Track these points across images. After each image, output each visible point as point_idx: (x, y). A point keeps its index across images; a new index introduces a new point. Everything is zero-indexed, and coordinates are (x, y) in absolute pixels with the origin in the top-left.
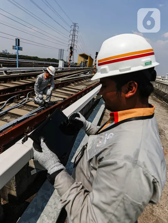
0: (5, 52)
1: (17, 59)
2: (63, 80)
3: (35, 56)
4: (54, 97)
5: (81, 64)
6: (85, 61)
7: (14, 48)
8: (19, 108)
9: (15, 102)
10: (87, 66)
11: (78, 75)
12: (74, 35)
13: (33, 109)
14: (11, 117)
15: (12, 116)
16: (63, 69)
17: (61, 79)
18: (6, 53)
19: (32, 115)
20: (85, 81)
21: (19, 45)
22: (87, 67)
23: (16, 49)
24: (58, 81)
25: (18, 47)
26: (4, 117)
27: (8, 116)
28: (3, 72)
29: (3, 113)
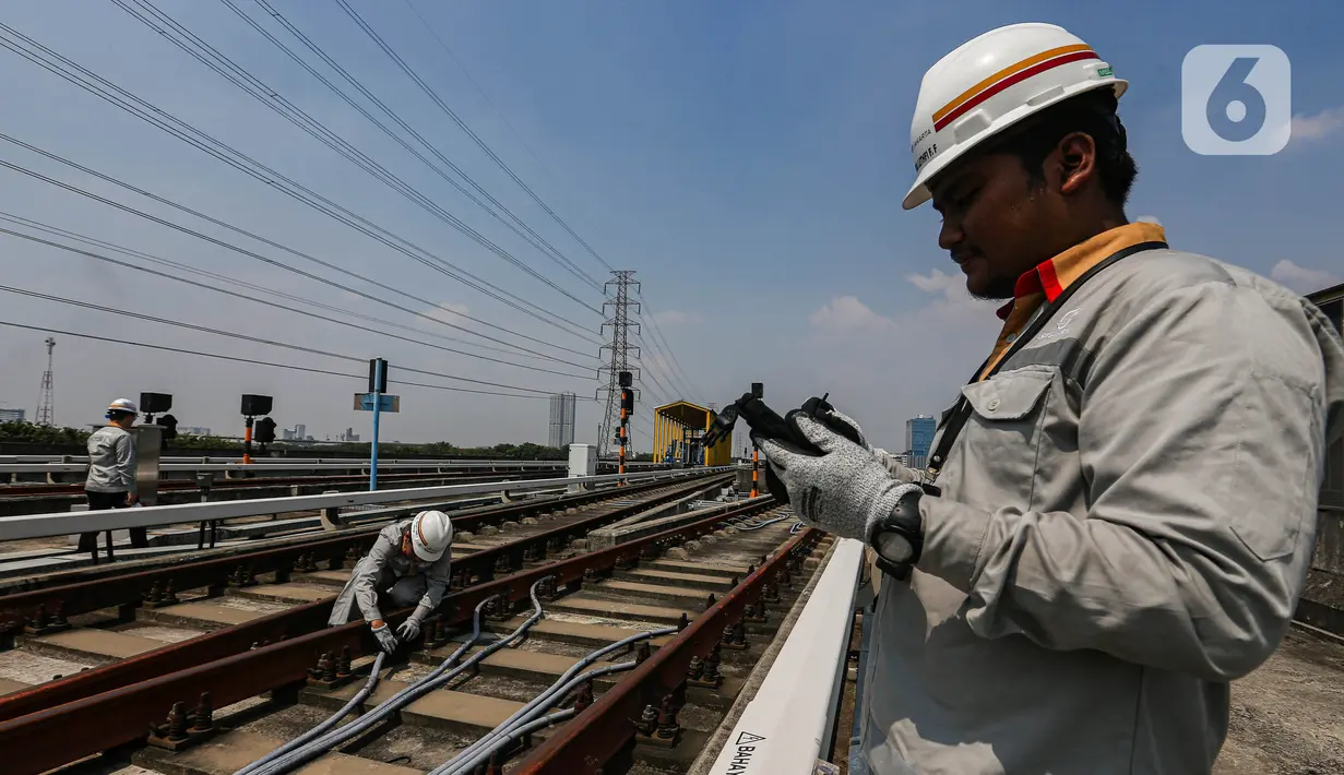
0: (297, 436)
1: (372, 460)
2: (624, 531)
3: (433, 442)
4: (613, 620)
5: (671, 454)
6: (692, 440)
7: (360, 402)
8: (453, 688)
9: (421, 660)
10: (702, 462)
11: (684, 507)
12: (621, 324)
13: (527, 689)
14: (426, 743)
15: (431, 732)
16: (590, 485)
17: (611, 530)
18: (300, 441)
19: (543, 719)
20: (732, 529)
21: (383, 389)
22: (706, 467)
23: (369, 406)
24: (600, 537)
25: (380, 398)
26: (389, 744)
27: (409, 734)
28: (318, 523)
29: (377, 721)
